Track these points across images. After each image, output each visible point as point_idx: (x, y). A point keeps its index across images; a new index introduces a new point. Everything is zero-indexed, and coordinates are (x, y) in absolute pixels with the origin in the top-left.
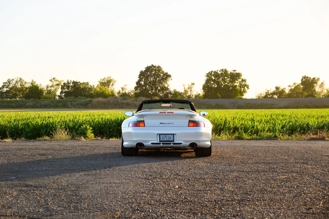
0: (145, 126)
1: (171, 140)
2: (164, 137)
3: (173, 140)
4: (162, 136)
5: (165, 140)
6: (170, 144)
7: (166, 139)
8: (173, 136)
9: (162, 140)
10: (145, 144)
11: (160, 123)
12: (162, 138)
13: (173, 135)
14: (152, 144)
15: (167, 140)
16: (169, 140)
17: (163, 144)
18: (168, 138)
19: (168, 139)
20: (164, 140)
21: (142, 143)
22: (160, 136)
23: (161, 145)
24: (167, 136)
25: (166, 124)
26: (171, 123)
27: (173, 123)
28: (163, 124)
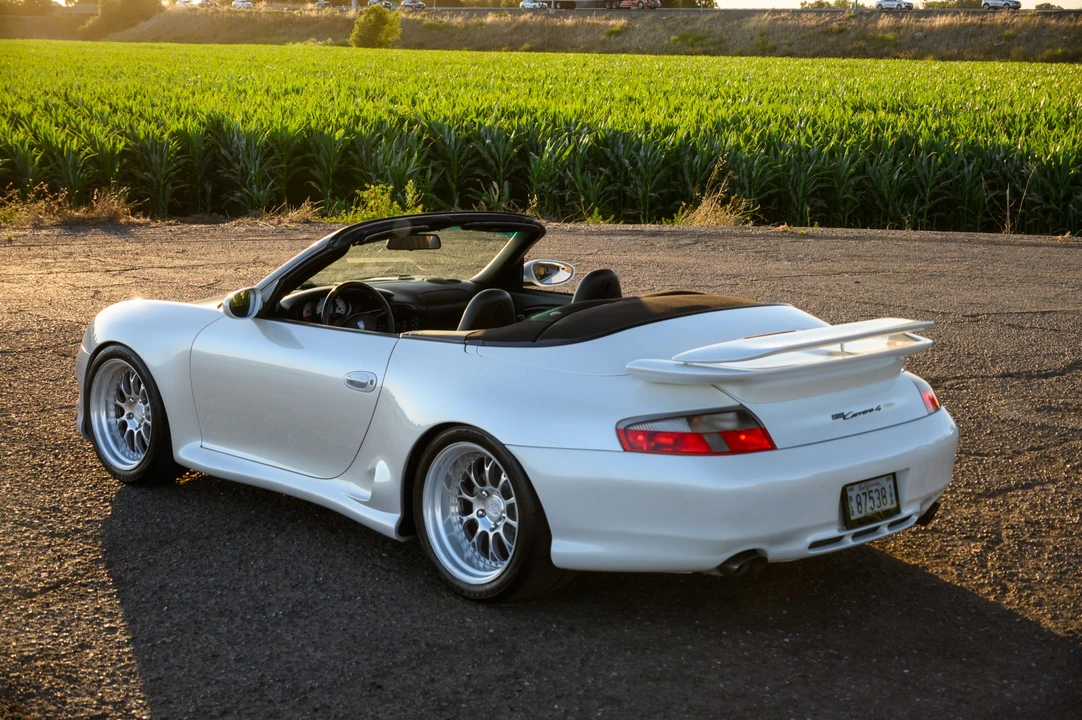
0: (772, 447)
1: (889, 506)
3: (895, 505)
4: (853, 495)
5: (869, 511)
6: (880, 530)
7: (870, 504)
8: (891, 483)
9: (855, 515)
10: (776, 553)
11: (835, 417)
12: (853, 505)
13: (894, 476)
14: (814, 545)
15: (876, 510)
16: (883, 508)
17: (855, 536)
18: (875, 496)
19: (877, 503)
20: (863, 515)
21: (753, 552)
22: (850, 494)
23: (849, 542)
24: (873, 488)
25: (855, 415)
26: (871, 410)
27: (878, 409)
28: (844, 418)
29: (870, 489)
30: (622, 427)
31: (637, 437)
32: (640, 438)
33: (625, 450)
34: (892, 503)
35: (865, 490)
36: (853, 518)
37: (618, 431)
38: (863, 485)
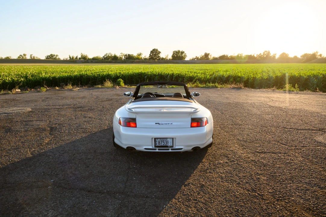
0: (136, 127)
3: (172, 145)
4: (158, 140)
5: (162, 145)
6: (169, 149)
7: (163, 143)
8: (171, 140)
9: (158, 145)
10: (137, 148)
11: (156, 123)
12: (157, 143)
13: (173, 139)
14: (145, 149)
15: (165, 145)
16: (167, 145)
17: (159, 149)
18: (165, 142)
20: (160, 145)
21: (133, 147)
22: (156, 140)
23: (157, 151)
24: (165, 140)
25: (163, 124)
26: (169, 124)
27: (171, 124)
28: (159, 124)
29: (163, 140)
34: (171, 144)
38: (161, 139)
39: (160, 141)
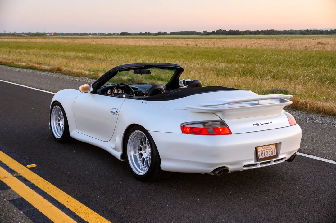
0: (231, 133)
1: (274, 155)
2: (264, 152)
3: (276, 154)
4: (259, 150)
5: (266, 156)
6: (270, 162)
8: (275, 147)
9: (260, 157)
10: (231, 168)
11: (255, 125)
12: (260, 154)
14: (245, 166)
15: (269, 156)
16: (271, 155)
17: (261, 164)
18: (268, 151)
19: (269, 153)
20: (263, 157)
21: (224, 167)
22: (258, 150)
23: (259, 166)
24: (268, 149)
25: (262, 124)
26: (269, 123)
27: (271, 123)
28: (258, 125)
29: (266, 149)
30: (182, 126)
31: (187, 129)
32: (188, 129)
33: (183, 133)
34: (275, 154)
35: (265, 149)
36: (259, 158)
37: (181, 127)
38: (264, 147)
39: (263, 150)
